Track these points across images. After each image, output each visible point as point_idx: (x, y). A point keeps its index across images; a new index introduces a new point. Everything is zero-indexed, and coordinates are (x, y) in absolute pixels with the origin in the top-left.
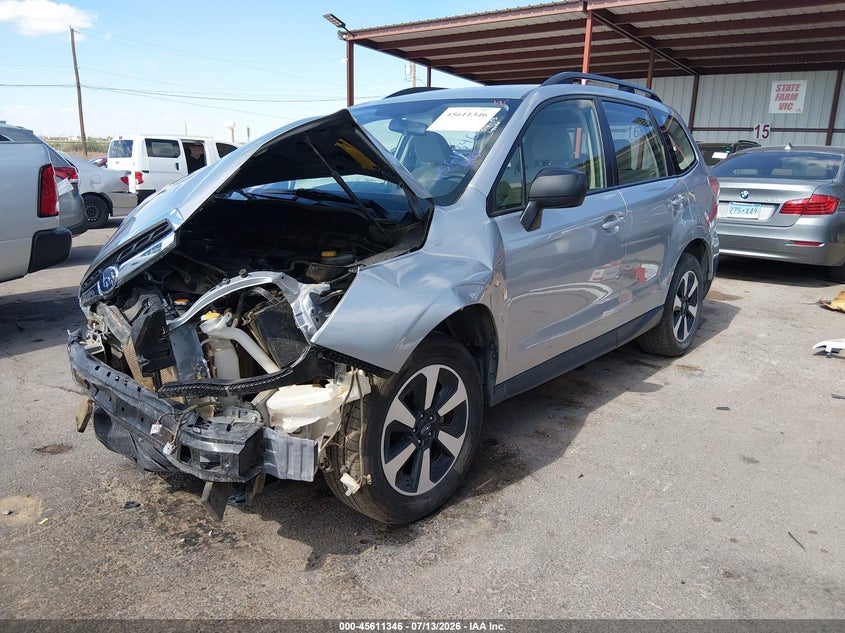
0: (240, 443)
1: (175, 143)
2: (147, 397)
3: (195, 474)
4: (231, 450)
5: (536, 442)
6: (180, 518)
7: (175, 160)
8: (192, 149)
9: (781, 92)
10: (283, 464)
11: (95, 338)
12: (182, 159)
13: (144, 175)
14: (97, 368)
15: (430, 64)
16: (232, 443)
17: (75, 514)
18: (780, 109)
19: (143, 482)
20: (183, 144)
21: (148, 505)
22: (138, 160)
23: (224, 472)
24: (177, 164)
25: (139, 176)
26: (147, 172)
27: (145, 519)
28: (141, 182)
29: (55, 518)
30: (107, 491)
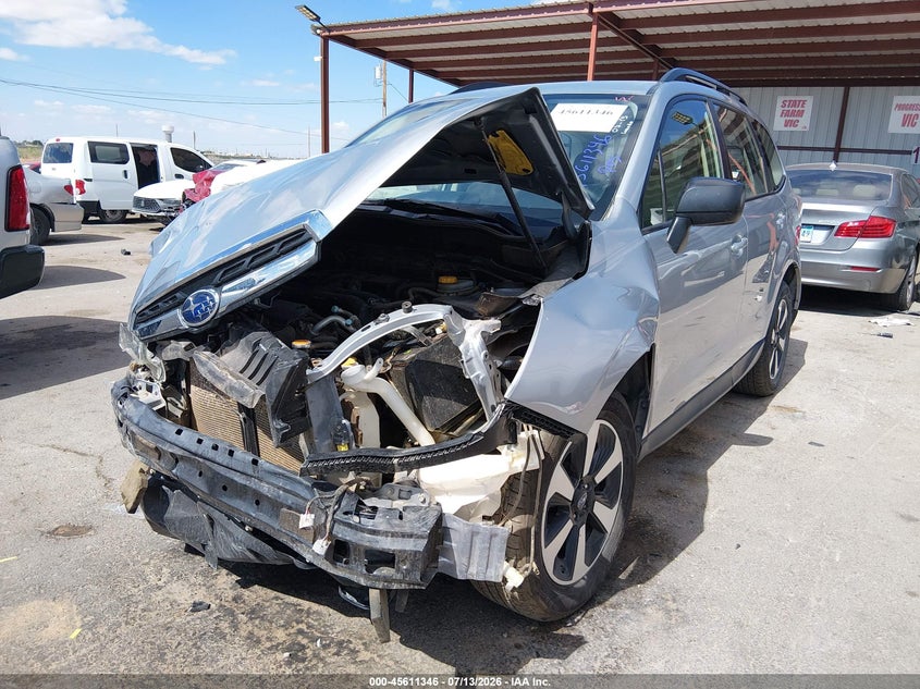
0: (422, 537)
1: (123, 148)
2: (269, 472)
3: (354, 578)
4: (410, 545)
5: (663, 503)
6: (271, 623)
7: (122, 167)
8: (141, 155)
9: (786, 108)
10: (465, 560)
11: (150, 389)
12: (131, 166)
13: (87, 184)
14: (179, 432)
15: (412, 67)
16: (411, 536)
17: (127, 623)
18: (786, 126)
19: (203, 573)
20: (133, 148)
21: (221, 606)
22: (79, 167)
23: (399, 576)
24: (125, 172)
25: (80, 184)
26: (90, 180)
27: (224, 626)
28: (82, 192)
29: (102, 630)
30: (159, 588)
